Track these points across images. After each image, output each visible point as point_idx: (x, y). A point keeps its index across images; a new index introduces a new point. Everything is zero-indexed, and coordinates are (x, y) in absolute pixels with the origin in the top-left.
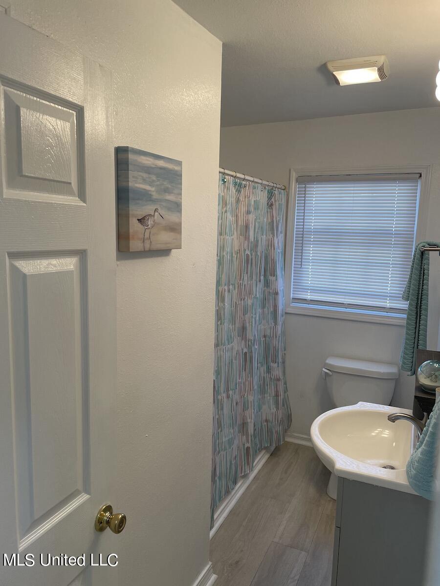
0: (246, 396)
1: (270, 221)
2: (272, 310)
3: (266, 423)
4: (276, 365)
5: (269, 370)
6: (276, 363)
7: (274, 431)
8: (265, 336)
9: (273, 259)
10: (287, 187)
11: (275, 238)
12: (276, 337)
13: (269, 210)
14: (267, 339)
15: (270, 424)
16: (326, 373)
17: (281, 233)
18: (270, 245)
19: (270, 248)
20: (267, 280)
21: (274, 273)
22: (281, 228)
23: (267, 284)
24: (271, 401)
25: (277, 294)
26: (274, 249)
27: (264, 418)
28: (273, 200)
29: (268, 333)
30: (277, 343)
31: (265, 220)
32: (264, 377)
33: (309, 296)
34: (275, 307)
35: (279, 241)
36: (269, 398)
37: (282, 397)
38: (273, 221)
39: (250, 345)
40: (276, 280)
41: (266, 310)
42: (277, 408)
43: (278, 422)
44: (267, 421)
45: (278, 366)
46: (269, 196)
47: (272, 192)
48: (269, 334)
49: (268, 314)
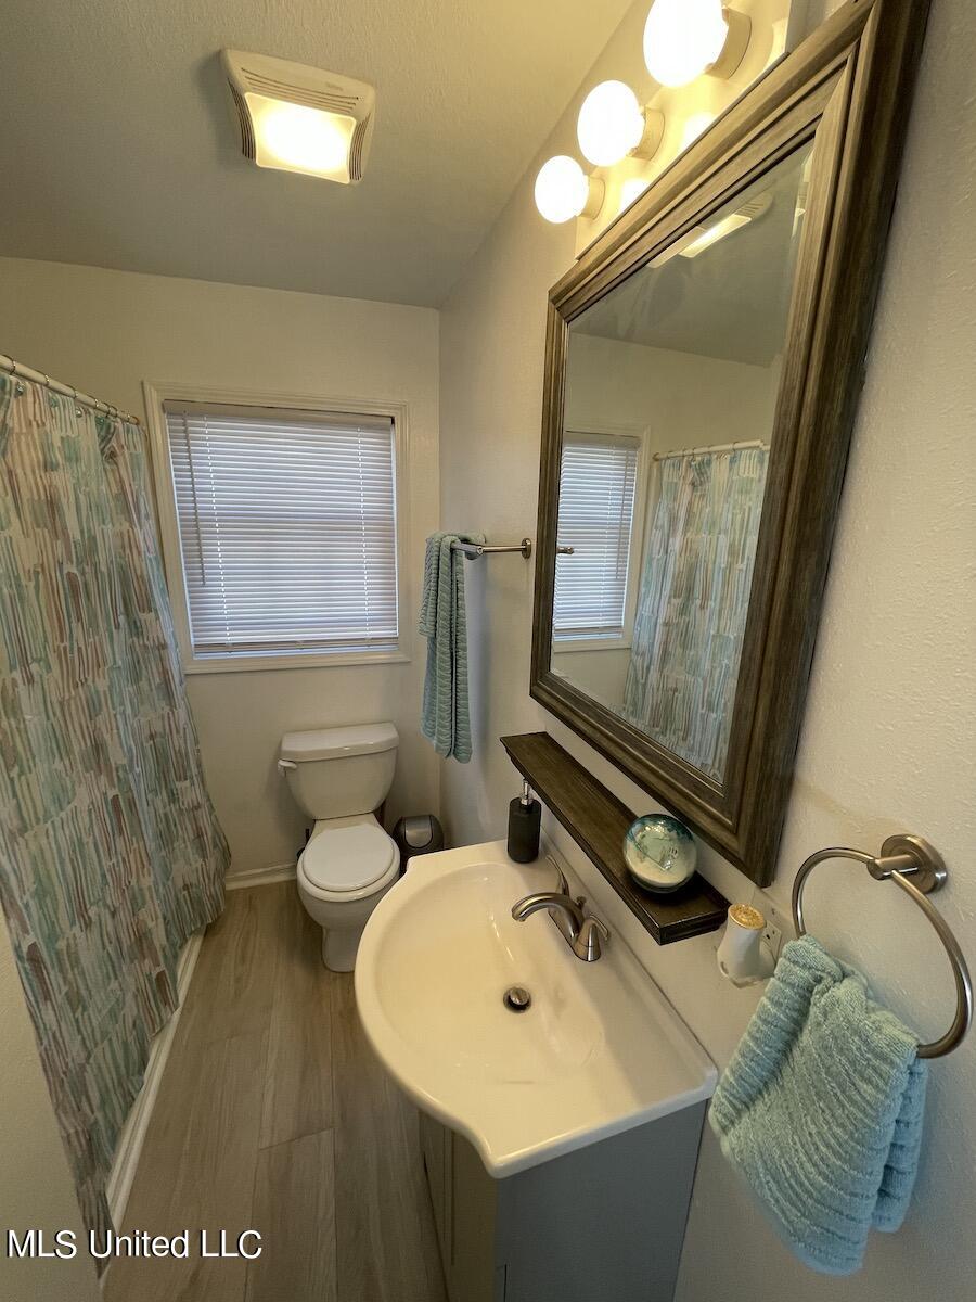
0: (134, 882)
1: (115, 490)
2: (158, 681)
3: (186, 892)
4: (187, 783)
5: (173, 797)
6: (186, 779)
7: (205, 899)
8: (152, 737)
9: (142, 576)
10: (142, 419)
11: (137, 529)
12: (178, 732)
13: (108, 466)
14: (158, 740)
15: (194, 889)
16: (285, 767)
17: (147, 517)
18: (128, 544)
19: (128, 551)
20: (135, 622)
21: (148, 605)
22: (145, 505)
23: (136, 629)
24: (189, 849)
25: (163, 646)
26: (139, 553)
27: (180, 884)
28: (114, 443)
29: (157, 727)
30: (182, 742)
31: (104, 489)
32: (166, 815)
33: (229, 639)
34: (165, 673)
35: (144, 535)
36: (185, 846)
37: (210, 835)
38: (124, 493)
39: (122, 776)
40: (158, 618)
41: (144, 684)
42: (204, 857)
43: (209, 879)
44: (186, 887)
45: (192, 784)
46: (103, 433)
47: (109, 427)
48: (161, 730)
49: (151, 690)
